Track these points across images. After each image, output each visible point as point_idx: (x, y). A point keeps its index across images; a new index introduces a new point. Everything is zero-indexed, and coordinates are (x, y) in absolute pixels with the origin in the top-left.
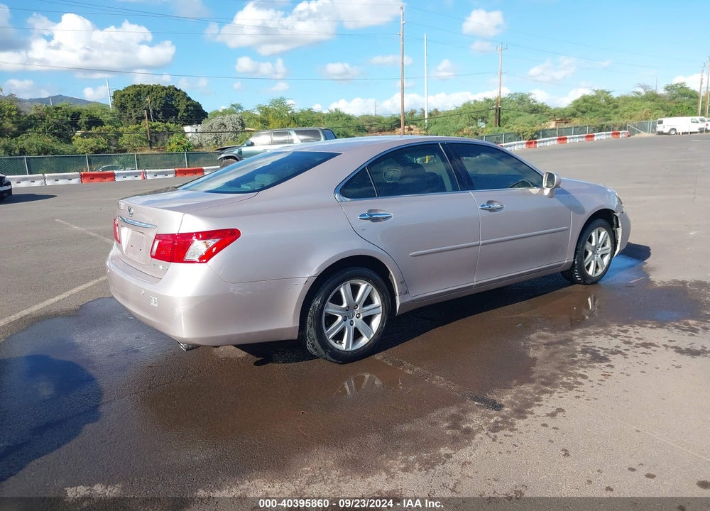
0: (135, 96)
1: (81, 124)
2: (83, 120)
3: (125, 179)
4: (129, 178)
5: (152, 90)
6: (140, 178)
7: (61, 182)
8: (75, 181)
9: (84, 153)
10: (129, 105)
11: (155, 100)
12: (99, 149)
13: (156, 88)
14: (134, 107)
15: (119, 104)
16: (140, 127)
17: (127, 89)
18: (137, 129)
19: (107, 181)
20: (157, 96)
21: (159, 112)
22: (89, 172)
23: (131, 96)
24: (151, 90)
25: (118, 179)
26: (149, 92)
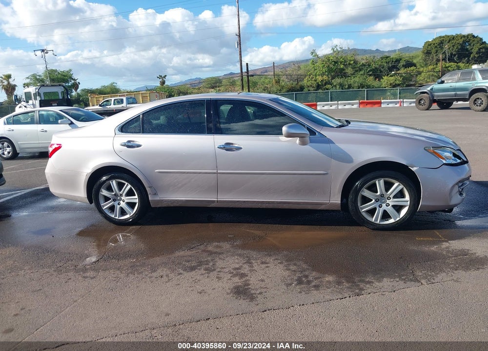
0: (439, 45)
1: (400, 66)
2: (402, 63)
3: (388, 106)
4: (390, 105)
5: (453, 38)
6: (398, 105)
7: (347, 107)
8: (355, 106)
9: (385, 87)
10: (434, 51)
11: (453, 46)
12: (396, 84)
13: (456, 37)
14: (436, 53)
15: (426, 51)
16: (437, 67)
17: (434, 40)
18: (434, 69)
19: (376, 107)
20: (456, 43)
21: (455, 55)
22: (366, 101)
23: (436, 45)
24: (451, 39)
25: (383, 106)
26: (450, 40)
